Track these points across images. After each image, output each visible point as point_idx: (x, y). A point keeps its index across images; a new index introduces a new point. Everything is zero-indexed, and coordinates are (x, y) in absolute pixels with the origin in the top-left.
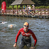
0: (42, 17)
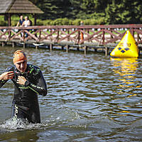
0: (60, 47)
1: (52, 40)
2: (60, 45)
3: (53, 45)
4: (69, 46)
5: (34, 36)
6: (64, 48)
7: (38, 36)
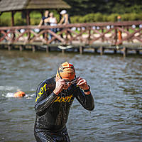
0: (93, 50)
1: (82, 41)
2: (92, 47)
3: (83, 48)
4: (104, 49)
5: (59, 37)
6: (98, 51)
7: (65, 36)
